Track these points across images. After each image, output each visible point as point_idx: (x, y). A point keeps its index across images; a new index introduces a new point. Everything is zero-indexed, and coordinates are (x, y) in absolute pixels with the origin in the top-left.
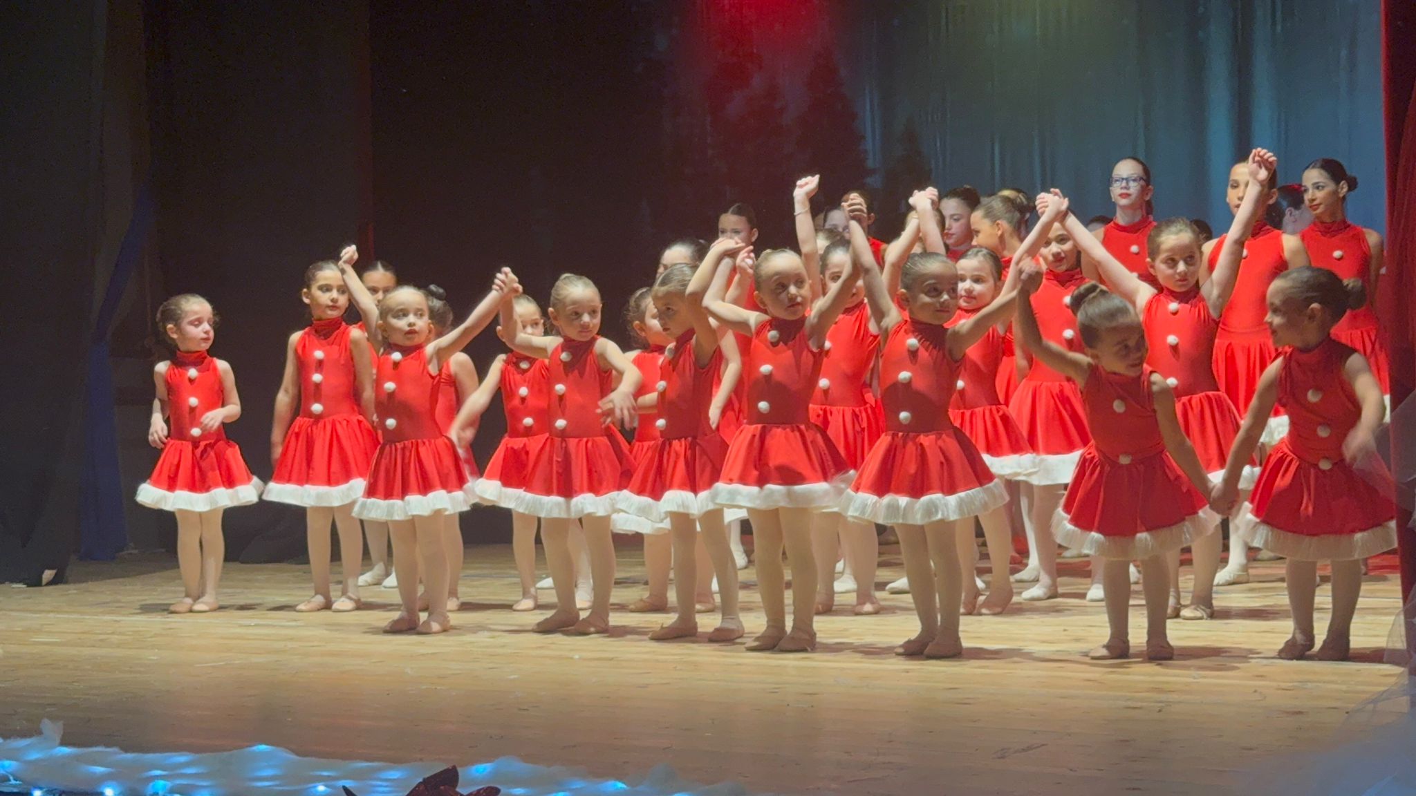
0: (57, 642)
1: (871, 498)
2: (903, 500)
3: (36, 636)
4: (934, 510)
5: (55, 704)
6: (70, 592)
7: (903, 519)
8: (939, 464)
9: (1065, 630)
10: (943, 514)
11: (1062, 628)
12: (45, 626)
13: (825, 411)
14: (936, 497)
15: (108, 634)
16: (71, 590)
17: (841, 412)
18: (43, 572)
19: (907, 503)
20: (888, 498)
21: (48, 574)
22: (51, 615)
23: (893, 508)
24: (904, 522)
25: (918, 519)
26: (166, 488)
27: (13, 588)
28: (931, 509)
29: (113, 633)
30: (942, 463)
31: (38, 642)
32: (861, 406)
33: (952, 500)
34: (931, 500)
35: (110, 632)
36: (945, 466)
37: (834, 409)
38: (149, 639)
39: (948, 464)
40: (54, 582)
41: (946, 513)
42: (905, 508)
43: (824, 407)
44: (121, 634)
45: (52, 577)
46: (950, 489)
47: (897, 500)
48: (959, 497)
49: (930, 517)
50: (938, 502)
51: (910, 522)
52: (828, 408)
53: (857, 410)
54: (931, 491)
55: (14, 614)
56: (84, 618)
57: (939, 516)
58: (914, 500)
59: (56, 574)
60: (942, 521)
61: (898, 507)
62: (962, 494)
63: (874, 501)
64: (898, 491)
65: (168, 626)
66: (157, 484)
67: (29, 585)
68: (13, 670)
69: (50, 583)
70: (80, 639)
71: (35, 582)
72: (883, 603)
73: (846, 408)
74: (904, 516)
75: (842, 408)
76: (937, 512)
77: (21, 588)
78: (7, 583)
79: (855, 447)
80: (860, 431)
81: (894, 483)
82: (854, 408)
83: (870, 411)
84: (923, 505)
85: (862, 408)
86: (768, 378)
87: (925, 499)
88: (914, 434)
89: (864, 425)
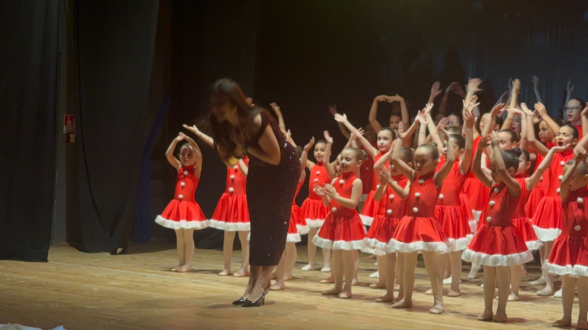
0: (118, 285)
2: (484, 255)
3: (111, 281)
4: (497, 261)
5: (114, 320)
6: (127, 259)
7: (483, 263)
10: (501, 264)
12: (116, 276)
13: (442, 208)
14: (499, 256)
15: (140, 282)
16: (128, 257)
17: (449, 208)
18: (117, 249)
20: (478, 254)
21: (119, 250)
22: (119, 270)
23: (480, 258)
24: (484, 265)
25: (490, 264)
26: (166, 218)
27: (105, 255)
28: (496, 261)
29: (142, 282)
30: (503, 241)
31: (113, 285)
32: (458, 206)
33: (505, 257)
34: (496, 257)
35: (141, 281)
36: (504, 242)
37: (446, 207)
39: (505, 242)
40: (122, 253)
41: (502, 263)
42: (485, 258)
43: (442, 206)
44: (145, 283)
45: (121, 251)
46: (505, 252)
47: (482, 255)
49: (495, 264)
50: (499, 258)
51: (487, 265)
52: (444, 207)
53: (456, 208)
54: (497, 253)
55: (104, 269)
56: (131, 273)
57: (499, 264)
58: (489, 255)
59: (122, 250)
60: (500, 266)
61: (482, 257)
62: (509, 256)
63: (474, 254)
64: (483, 251)
65: (164, 280)
66: (163, 217)
67: (112, 254)
68: (100, 299)
69: (120, 254)
70: (128, 284)
71: (114, 253)
73: (452, 207)
74: (484, 261)
75: (450, 207)
76: (498, 263)
77: (108, 255)
78: (103, 252)
79: (455, 224)
80: (458, 217)
81: (482, 247)
82: (455, 207)
83: (462, 208)
84: (493, 258)
85: (459, 207)
86: (418, 198)
87: (494, 256)
88: (492, 227)
89: (459, 214)
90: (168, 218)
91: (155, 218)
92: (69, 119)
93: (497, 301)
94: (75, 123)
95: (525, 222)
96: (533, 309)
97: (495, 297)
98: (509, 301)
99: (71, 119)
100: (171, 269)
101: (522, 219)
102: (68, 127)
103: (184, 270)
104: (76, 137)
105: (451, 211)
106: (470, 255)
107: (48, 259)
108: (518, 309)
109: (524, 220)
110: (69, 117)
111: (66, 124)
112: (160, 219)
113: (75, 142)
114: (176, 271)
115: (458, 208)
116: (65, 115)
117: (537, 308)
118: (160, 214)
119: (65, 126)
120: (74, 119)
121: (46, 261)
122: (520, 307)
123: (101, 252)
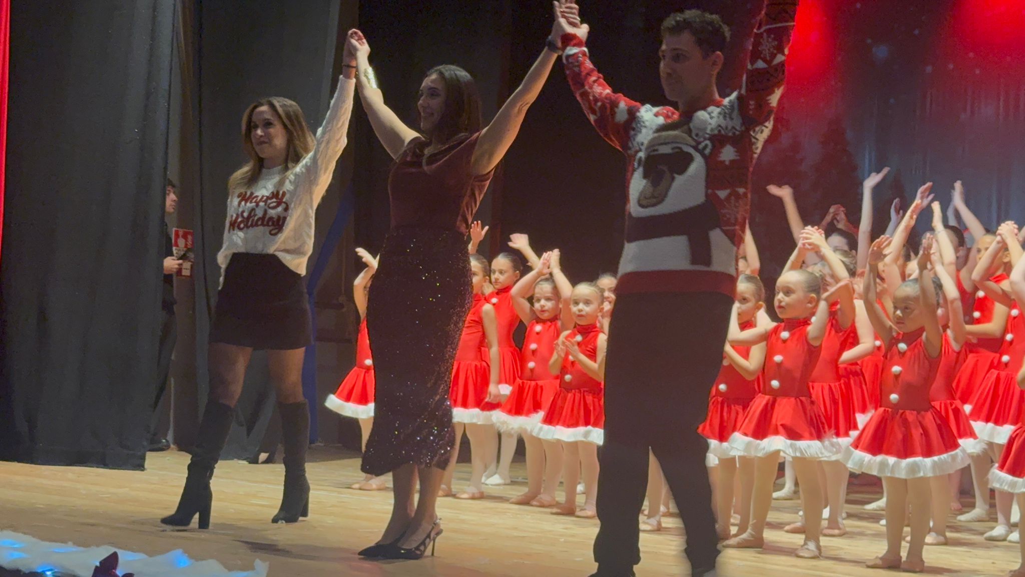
0: (266, 504)
1: (867, 457)
2: (892, 460)
3: (253, 500)
6: (277, 470)
7: (891, 473)
8: (920, 435)
9: (993, 563)
10: (924, 473)
11: (992, 561)
12: (259, 493)
14: (918, 459)
18: (259, 455)
19: (895, 462)
20: (880, 458)
21: (263, 456)
22: (264, 485)
23: (883, 465)
24: (892, 476)
25: (902, 475)
26: (345, 399)
27: (239, 464)
30: (922, 434)
33: (928, 461)
34: (913, 463)
36: (924, 437)
38: (328, 508)
39: (926, 435)
40: (268, 461)
42: (893, 466)
45: (265, 458)
46: (928, 453)
47: (887, 460)
48: (934, 461)
50: (920, 463)
51: (897, 476)
53: (832, 385)
54: (914, 455)
55: (239, 482)
57: (922, 474)
58: (900, 460)
59: (268, 457)
60: (921, 478)
61: (888, 464)
62: (936, 458)
63: (869, 459)
64: (888, 453)
66: (339, 397)
67: (250, 463)
69: (264, 462)
71: (254, 461)
72: (848, 529)
74: (892, 471)
77: (244, 464)
78: (235, 459)
79: (831, 414)
80: (834, 401)
81: (885, 446)
82: (830, 384)
83: (843, 386)
84: (908, 464)
85: (837, 384)
86: (779, 365)
87: (910, 460)
88: (901, 411)
89: (838, 395)
90: (348, 399)
91: (324, 399)
92: (180, 236)
93: (908, 545)
94: (191, 243)
95: (954, 406)
96: (970, 557)
97: (904, 539)
98: (928, 544)
99: (185, 236)
100: (351, 485)
101: (949, 402)
102: (179, 250)
103: (374, 486)
104: (192, 267)
105: (824, 393)
106: (864, 461)
107: (146, 466)
108: (944, 555)
109: (951, 405)
110: (181, 233)
111: (177, 245)
112: (333, 402)
113: (191, 276)
114: (360, 489)
115: (835, 386)
116: (174, 229)
117: (976, 555)
118: (334, 393)
119: (174, 248)
120: (190, 237)
121: (143, 469)
122: (947, 553)
123: (232, 459)
